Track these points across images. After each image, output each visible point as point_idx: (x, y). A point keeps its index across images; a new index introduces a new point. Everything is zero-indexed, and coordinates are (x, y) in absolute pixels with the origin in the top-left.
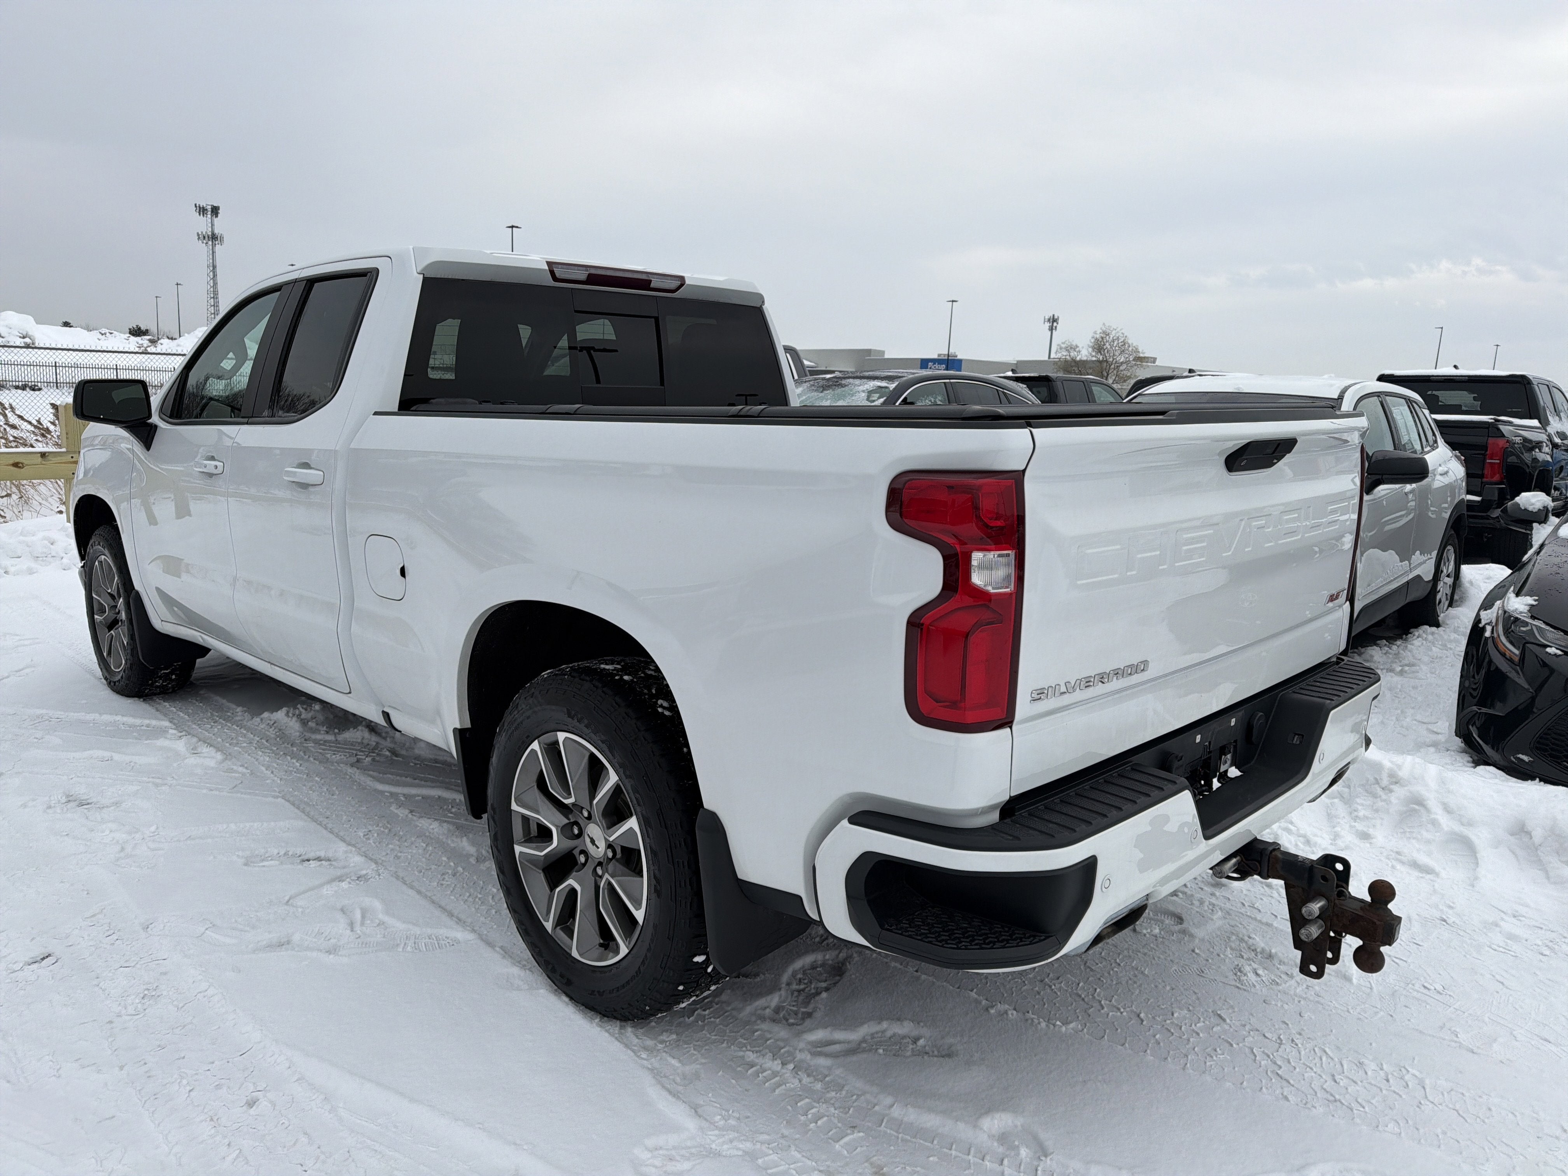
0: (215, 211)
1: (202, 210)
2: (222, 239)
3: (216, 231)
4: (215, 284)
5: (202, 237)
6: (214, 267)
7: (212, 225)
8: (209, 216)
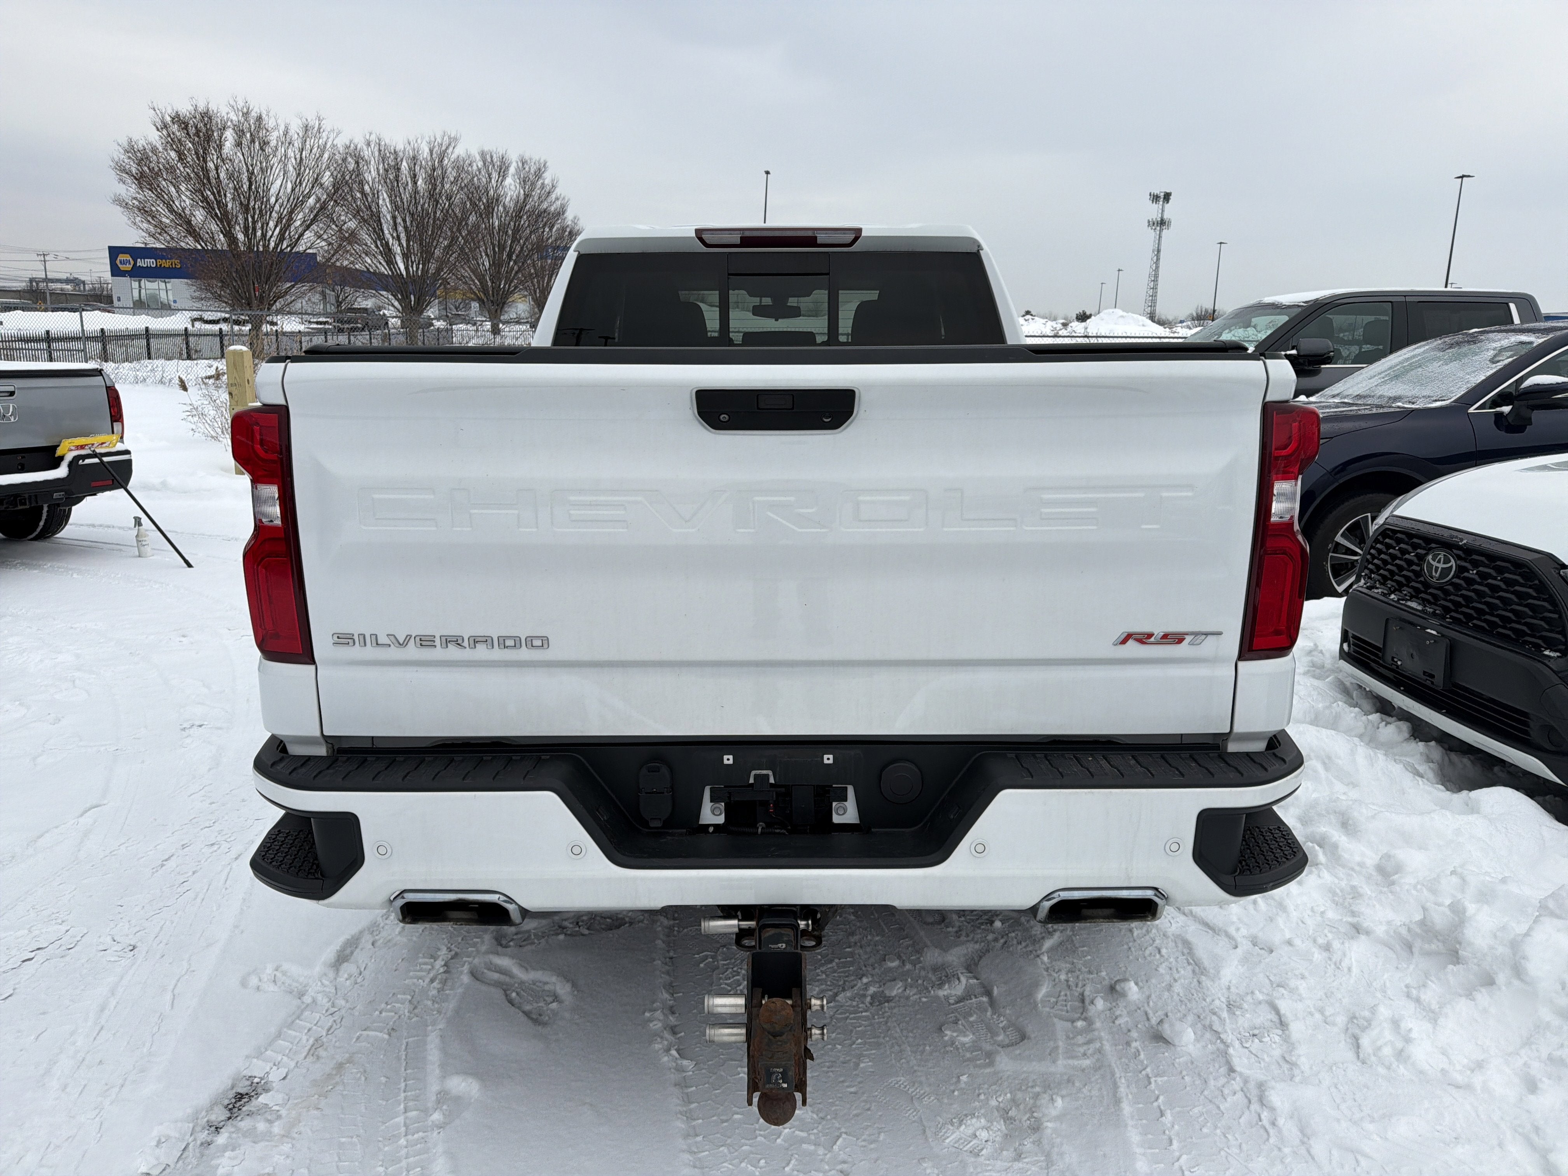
0: (1167, 197)
1: (1155, 198)
2: (1170, 222)
3: (1165, 217)
4: (1157, 268)
5: (1152, 224)
6: (1159, 251)
7: (1163, 211)
8: (1161, 203)
